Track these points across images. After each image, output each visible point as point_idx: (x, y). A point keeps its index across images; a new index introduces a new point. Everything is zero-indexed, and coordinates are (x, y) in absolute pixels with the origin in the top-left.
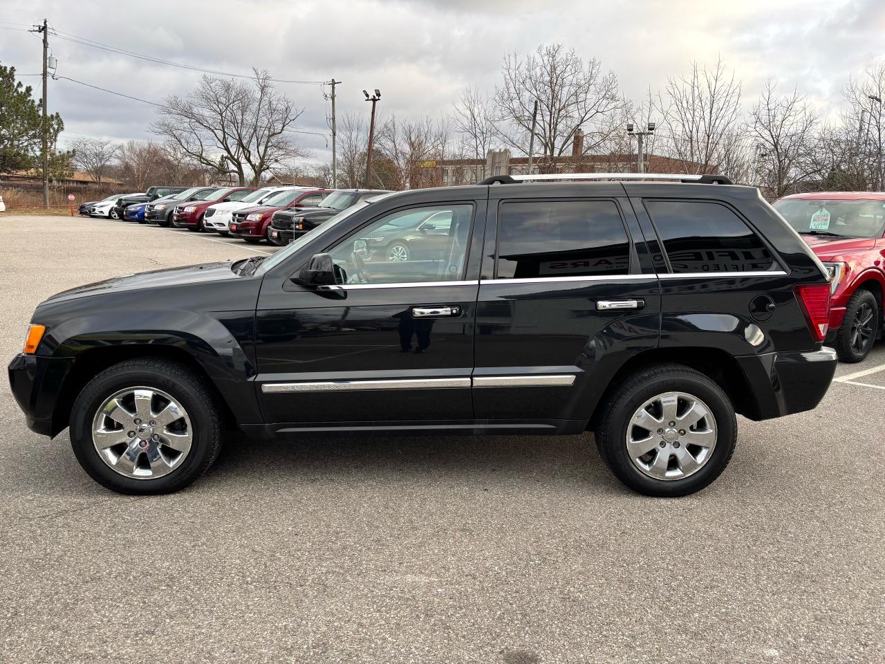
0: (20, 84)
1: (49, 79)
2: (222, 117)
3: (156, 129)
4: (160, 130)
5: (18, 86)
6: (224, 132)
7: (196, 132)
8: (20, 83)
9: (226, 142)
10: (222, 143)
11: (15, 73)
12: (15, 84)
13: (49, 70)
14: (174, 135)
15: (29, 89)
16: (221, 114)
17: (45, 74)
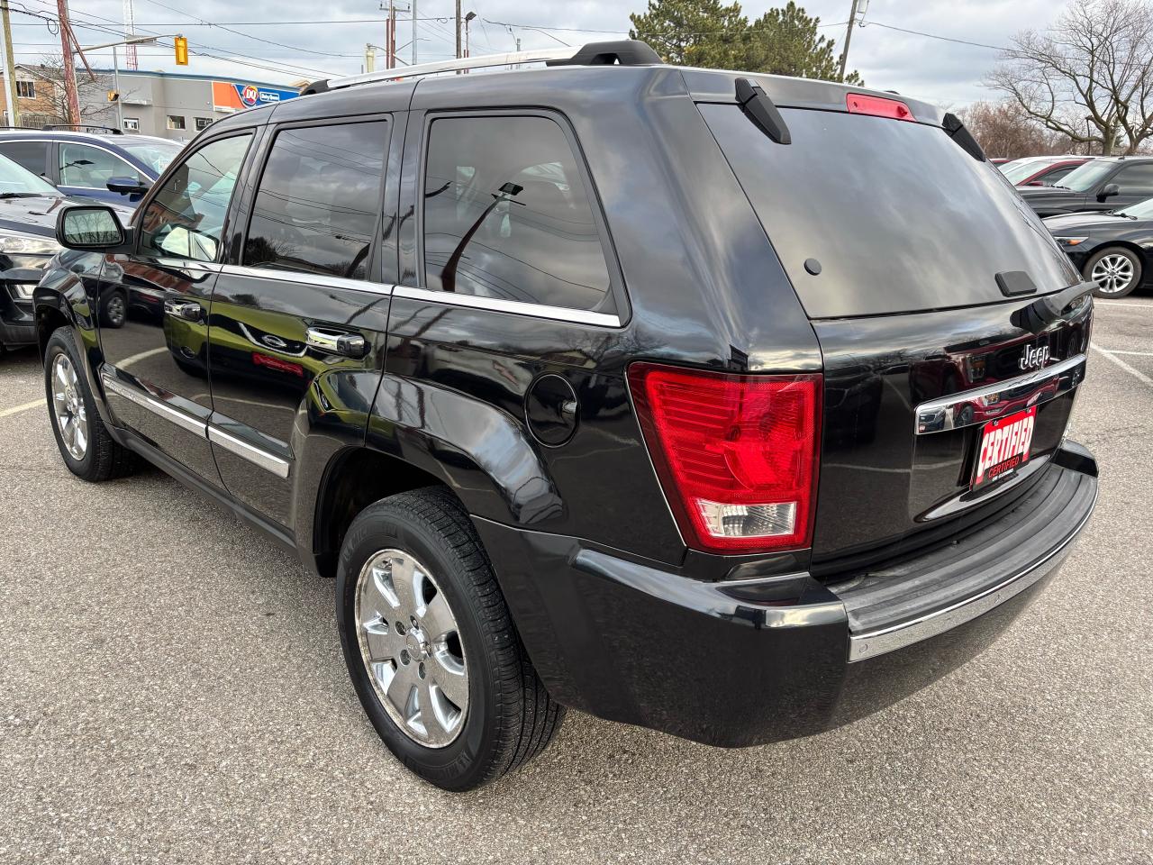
0: (822, 39)
1: (855, 27)
2: (1093, 56)
3: (990, 82)
4: (995, 83)
5: (820, 41)
6: (1092, 80)
7: (1050, 81)
8: (823, 36)
9: (1091, 93)
10: (1085, 96)
11: (819, 24)
12: (817, 38)
13: (857, 16)
14: (1014, 89)
15: (831, 44)
16: (1092, 52)
17: (851, 22)
